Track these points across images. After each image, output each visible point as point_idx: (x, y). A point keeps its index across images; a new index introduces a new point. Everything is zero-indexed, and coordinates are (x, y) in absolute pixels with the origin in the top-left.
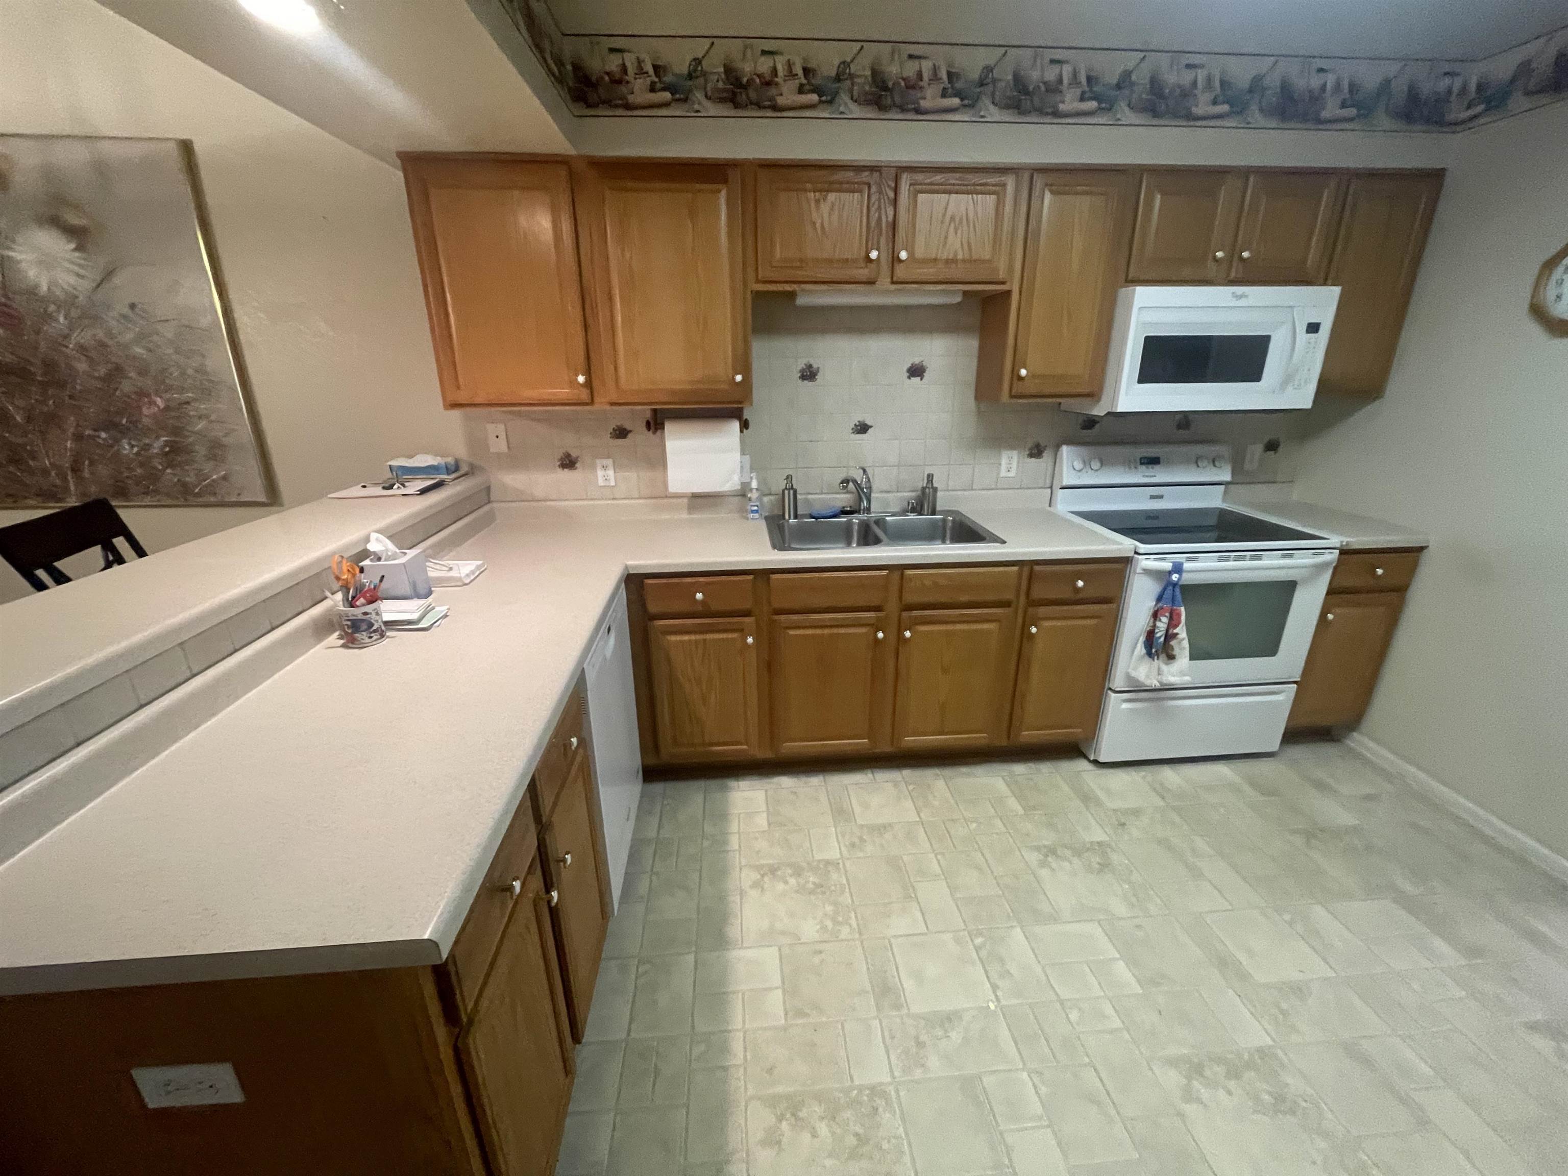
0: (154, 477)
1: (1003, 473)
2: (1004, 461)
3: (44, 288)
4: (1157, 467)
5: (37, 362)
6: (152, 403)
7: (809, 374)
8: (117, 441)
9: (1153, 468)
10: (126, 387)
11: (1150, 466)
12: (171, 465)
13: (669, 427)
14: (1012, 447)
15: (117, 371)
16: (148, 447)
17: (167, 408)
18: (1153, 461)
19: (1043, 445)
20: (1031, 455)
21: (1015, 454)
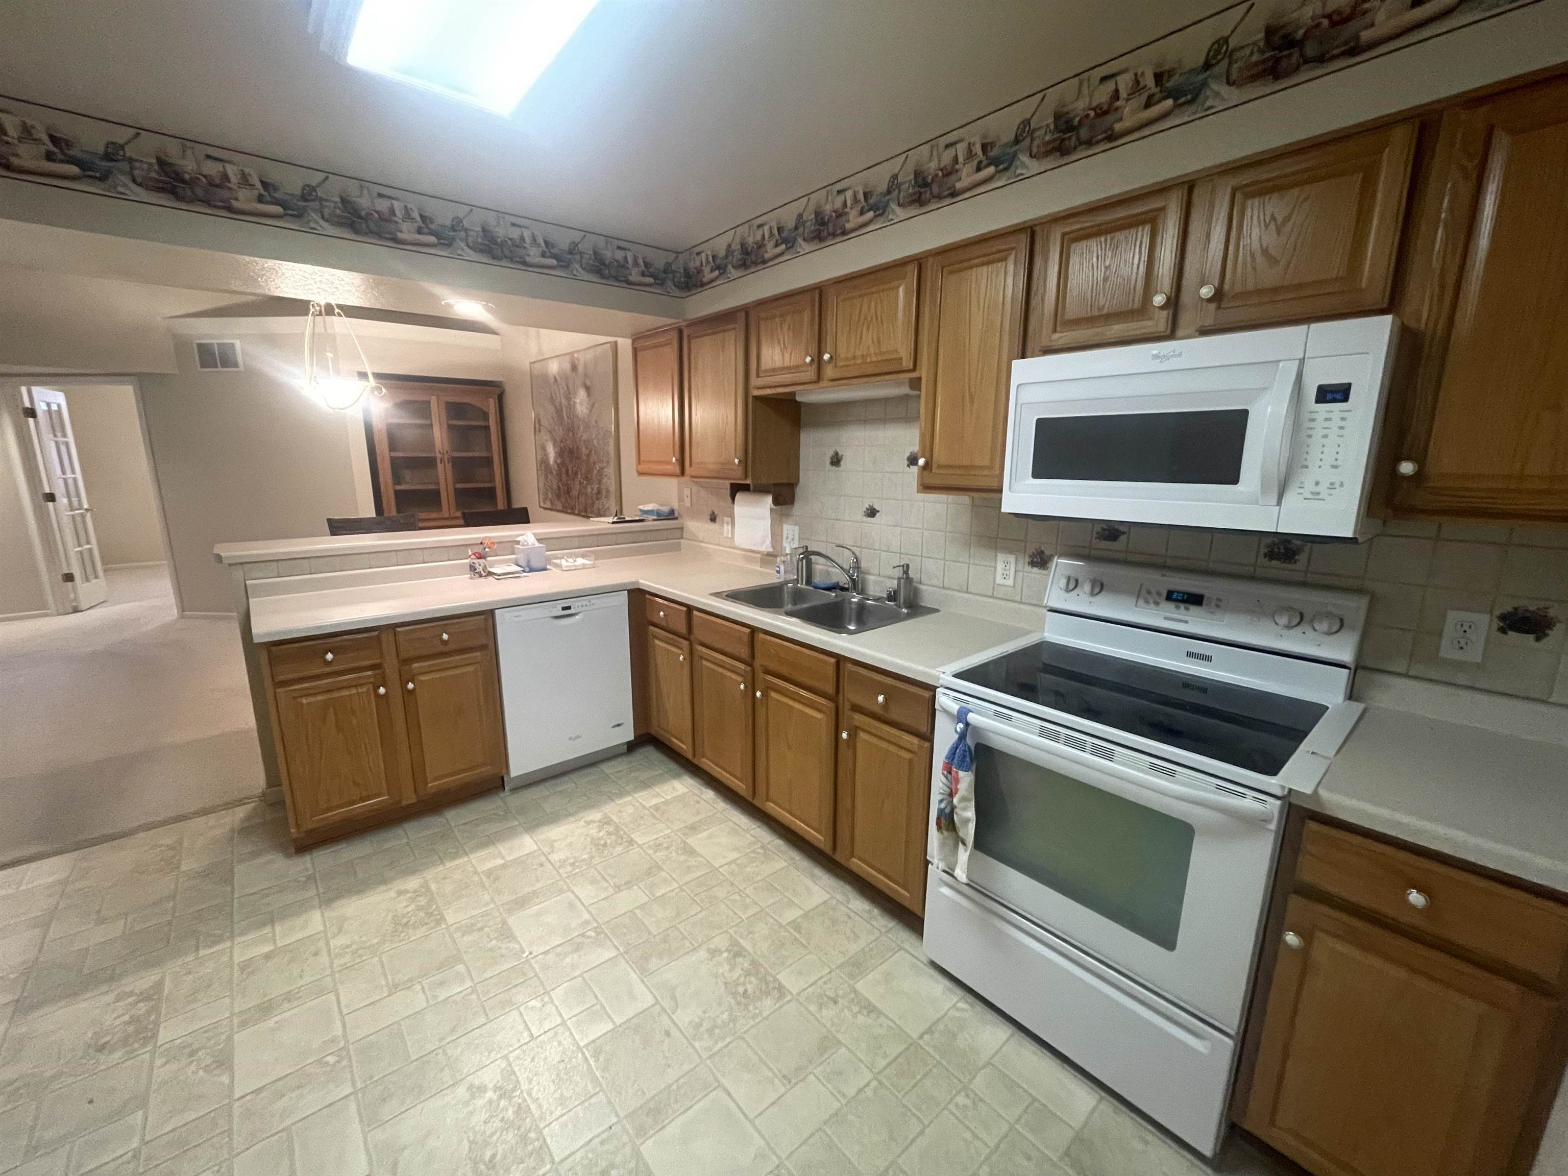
0: (593, 504)
1: (999, 580)
2: (1000, 566)
4: (1194, 609)
5: (576, 448)
7: (836, 461)
9: (1187, 609)
10: (592, 460)
11: (1182, 606)
12: (597, 498)
14: (1009, 550)
15: (590, 452)
16: (593, 489)
17: (599, 470)
18: (1195, 600)
19: (1047, 553)
20: (1033, 564)
21: (1012, 558)
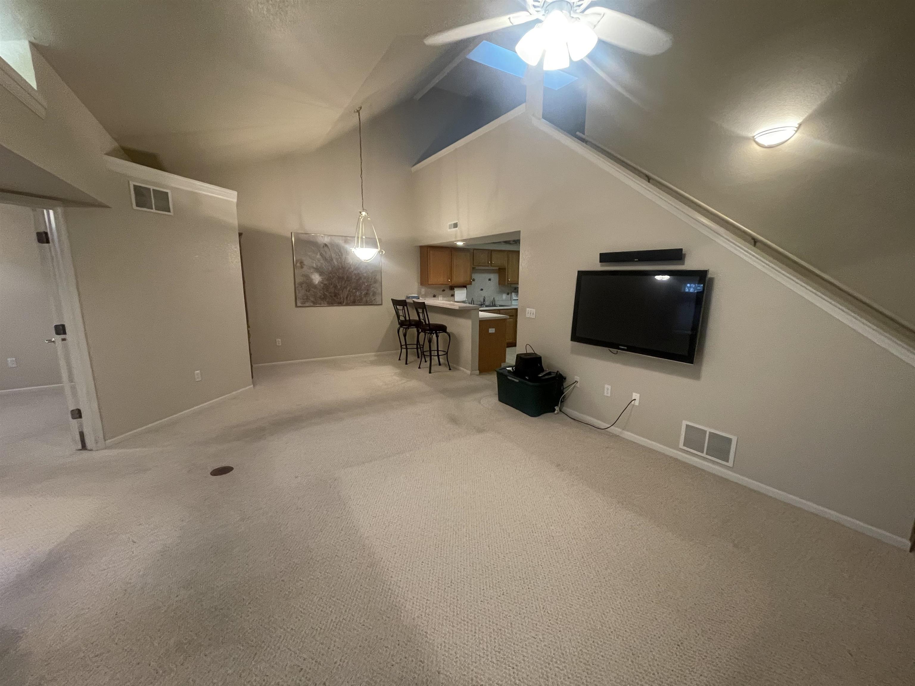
0: (361, 299)
3: (351, 262)
5: (346, 276)
6: (365, 285)
8: (356, 292)
10: (361, 281)
12: (365, 297)
13: (455, 289)
15: (360, 278)
16: (362, 293)
17: (367, 285)
